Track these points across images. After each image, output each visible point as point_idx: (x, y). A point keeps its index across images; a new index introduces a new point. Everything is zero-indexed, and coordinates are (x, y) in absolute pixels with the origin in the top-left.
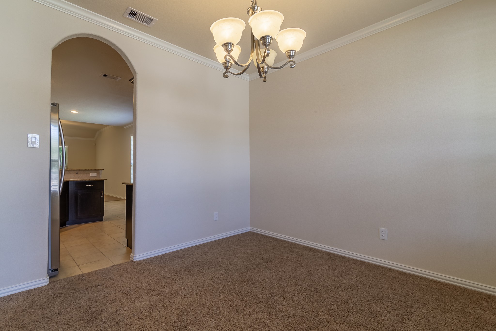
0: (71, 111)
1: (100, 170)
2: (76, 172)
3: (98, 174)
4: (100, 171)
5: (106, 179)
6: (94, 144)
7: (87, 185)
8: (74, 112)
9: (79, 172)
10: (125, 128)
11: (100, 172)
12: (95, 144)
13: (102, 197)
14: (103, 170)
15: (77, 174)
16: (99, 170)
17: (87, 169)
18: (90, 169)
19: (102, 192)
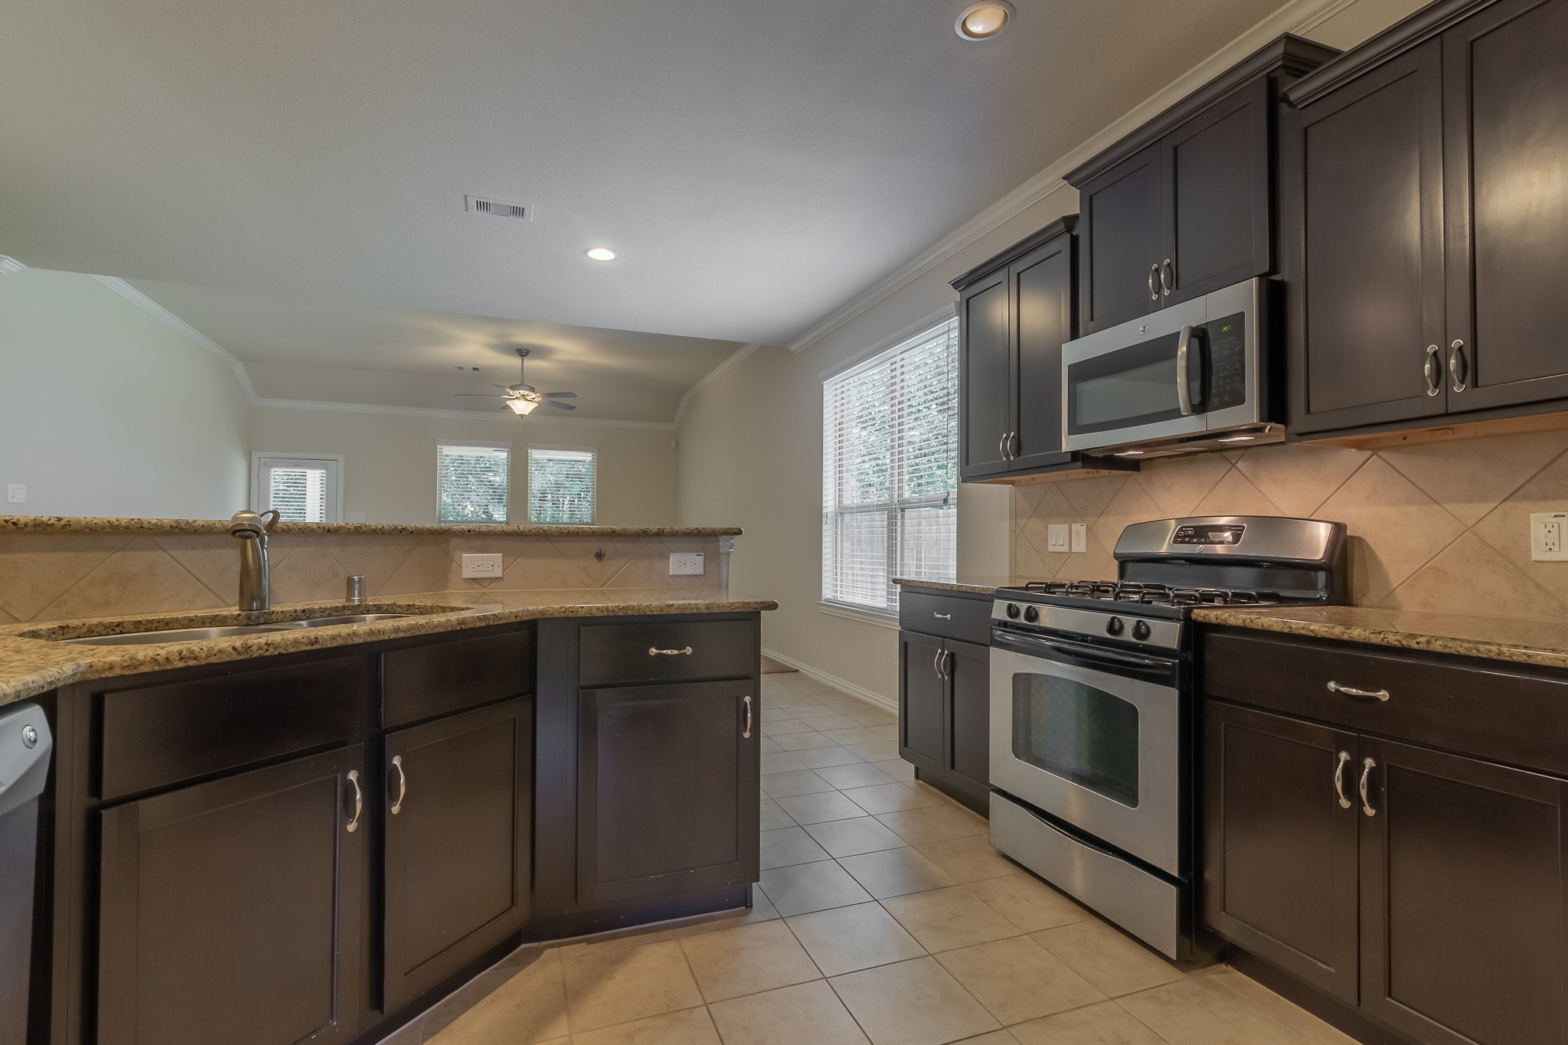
0: (586, 252)
1: (722, 538)
2: (595, 546)
3: (713, 559)
4: (723, 542)
5: (773, 606)
6: (673, 444)
7: (653, 651)
8: (601, 254)
9: (608, 547)
10: (792, 349)
11: (722, 550)
12: (677, 445)
13: (747, 735)
14: (739, 532)
15: (599, 556)
16: (713, 535)
17: (654, 527)
18: (668, 529)
19: (747, 699)
